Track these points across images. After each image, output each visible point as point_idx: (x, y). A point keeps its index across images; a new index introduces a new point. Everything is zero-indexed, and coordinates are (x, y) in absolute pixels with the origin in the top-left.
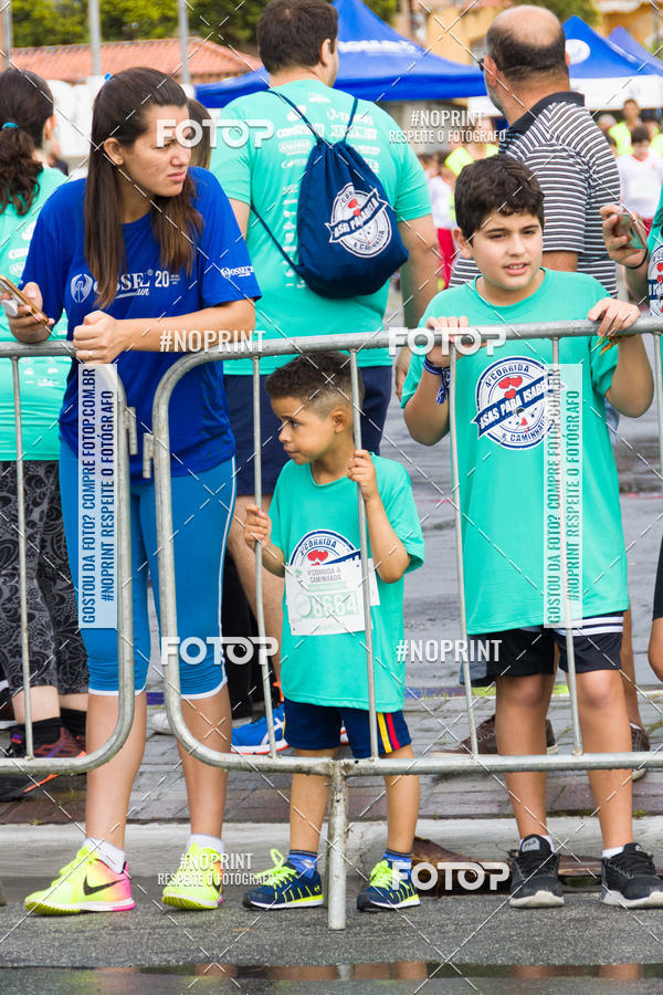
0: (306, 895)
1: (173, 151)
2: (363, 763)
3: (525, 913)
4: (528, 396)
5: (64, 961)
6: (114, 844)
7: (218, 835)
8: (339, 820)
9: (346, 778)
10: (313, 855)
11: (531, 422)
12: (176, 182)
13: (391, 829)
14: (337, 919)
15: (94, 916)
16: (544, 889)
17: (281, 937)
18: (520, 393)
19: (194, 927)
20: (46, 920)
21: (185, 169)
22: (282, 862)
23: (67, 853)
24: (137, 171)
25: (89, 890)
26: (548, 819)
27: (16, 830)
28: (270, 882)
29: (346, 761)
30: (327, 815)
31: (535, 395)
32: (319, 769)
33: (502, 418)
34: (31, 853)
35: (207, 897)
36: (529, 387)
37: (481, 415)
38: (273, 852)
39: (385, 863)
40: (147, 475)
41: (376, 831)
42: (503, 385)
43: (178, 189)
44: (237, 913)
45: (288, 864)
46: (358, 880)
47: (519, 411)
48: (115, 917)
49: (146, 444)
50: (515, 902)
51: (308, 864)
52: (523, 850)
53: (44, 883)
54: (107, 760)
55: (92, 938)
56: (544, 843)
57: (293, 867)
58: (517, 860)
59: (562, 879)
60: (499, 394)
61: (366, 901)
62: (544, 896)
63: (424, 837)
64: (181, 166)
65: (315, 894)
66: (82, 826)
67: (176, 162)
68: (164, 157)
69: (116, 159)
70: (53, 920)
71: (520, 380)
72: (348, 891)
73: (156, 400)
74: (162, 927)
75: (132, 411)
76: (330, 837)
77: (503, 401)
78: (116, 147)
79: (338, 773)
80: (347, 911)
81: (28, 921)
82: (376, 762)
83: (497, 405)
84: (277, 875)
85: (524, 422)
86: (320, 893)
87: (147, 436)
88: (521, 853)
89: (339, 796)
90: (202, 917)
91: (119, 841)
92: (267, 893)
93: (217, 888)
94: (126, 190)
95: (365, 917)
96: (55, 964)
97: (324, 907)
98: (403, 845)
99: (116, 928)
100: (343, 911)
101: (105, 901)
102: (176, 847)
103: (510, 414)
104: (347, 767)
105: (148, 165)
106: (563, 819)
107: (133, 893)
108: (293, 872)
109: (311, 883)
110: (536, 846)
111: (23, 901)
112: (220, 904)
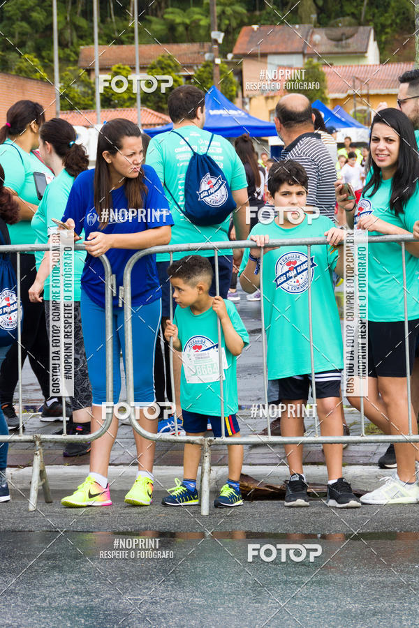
0: (191, 499)
1: (134, 158)
2: (218, 439)
3: (291, 509)
4: (299, 270)
5: (79, 529)
6: (103, 475)
7: (151, 471)
8: (207, 465)
9: (210, 446)
10: (194, 481)
11: (301, 281)
12: (135, 172)
13: (230, 470)
14: (205, 511)
16: (300, 498)
17: (179, 519)
18: (296, 268)
19: (139, 513)
20: (71, 509)
21: (140, 166)
22: (180, 483)
23: (80, 479)
24: (117, 166)
25: (91, 496)
26: (304, 466)
27: (57, 468)
28: (174, 494)
29: (210, 438)
30: (201, 463)
31: (302, 269)
32: (198, 441)
33: (287, 280)
34: (65, 478)
35: (145, 500)
36: (300, 265)
37: (278, 278)
38: (176, 479)
39: (227, 485)
40: (120, 305)
41: (222, 471)
42: (288, 264)
43: (136, 175)
44: (158, 508)
45: (182, 485)
46: (215, 492)
47: (295, 276)
48: (102, 509)
49: (120, 291)
50: (286, 504)
51: (192, 485)
52: (292, 480)
53: (70, 493)
54: (100, 436)
55: (92, 518)
56: (301, 477)
57: (185, 487)
58: (288, 485)
59: (309, 494)
60: (286, 268)
61: (218, 503)
62: (300, 502)
63: (245, 473)
64: (138, 164)
65: (195, 499)
66: (89, 466)
67: (135, 162)
68: (130, 160)
69: (108, 161)
70: (74, 509)
71: (295, 262)
72: (210, 498)
73: (125, 272)
74: (124, 513)
75: (114, 276)
76: (202, 473)
77: (288, 272)
78: (108, 155)
79: (206, 444)
80: (210, 507)
81: (63, 510)
82: (224, 439)
83: (285, 274)
84: (178, 490)
85: (298, 281)
86: (197, 499)
87: (121, 287)
88: (290, 482)
89: (207, 454)
90: (143, 509)
91: (105, 474)
92: (173, 499)
93: (150, 496)
94: (113, 175)
95: (218, 510)
96: (75, 530)
97: (199, 505)
98: (236, 477)
99: (103, 514)
100: (208, 507)
101: (98, 501)
102: (131, 476)
103: (291, 277)
104: (210, 441)
105: (122, 164)
106: (309, 466)
107: (111, 498)
108: (185, 489)
109: (193, 494)
110: (297, 479)
112: (151, 503)
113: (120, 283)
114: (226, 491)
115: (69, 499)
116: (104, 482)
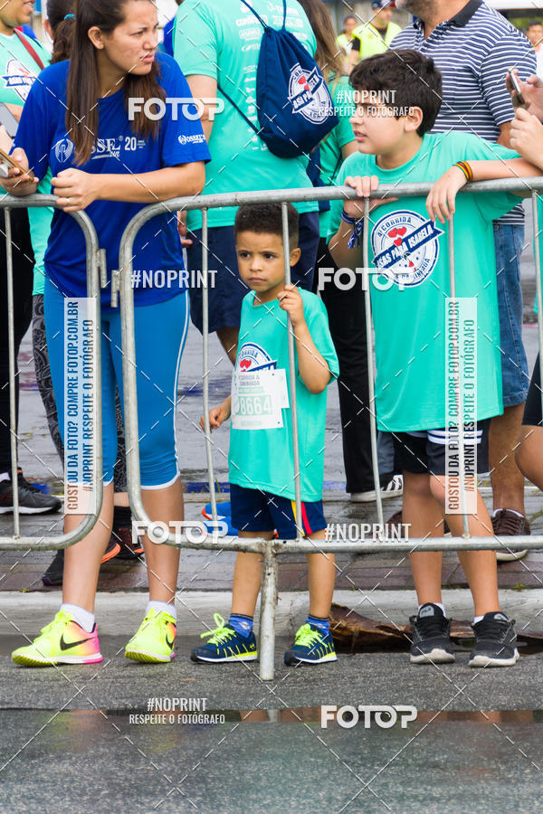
0: (243, 651)
1: (145, 38)
2: (290, 543)
3: (422, 668)
4: (412, 242)
5: (40, 705)
6: (86, 608)
7: (172, 602)
8: (270, 590)
9: (276, 555)
10: (249, 619)
11: (417, 264)
12: (147, 63)
13: (312, 598)
14: (267, 671)
15: (68, 667)
16: (438, 647)
17: (220, 685)
18: (406, 240)
19: (149, 677)
20: (28, 670)
22: (223, 624)
23: (47, 616)
24: (115, 54)
25: (64, 646)
27: (8, 597)
28: (212, 641)
29: (276, 541)
31: (418, 241)
32: (254, 548)
33: (393, 262)
34: (20, 615)
35: (161, 651)
36: (413, 235)
38: (216, 616)
39: (308, 626)
40: (114, 304)
41: (299, 600)
42: (392, 234)
43: (148, 69)
44: (186, 667)
45: (226, 626)
46: (286, 639)
47: (406, 255)
48: (86, 669)
49: (114, 279)
50: (414, 659)
51: (245, 626)
52: (421, 616)
54: (80, 539)
55: (65, 685)
56: (438, 610)
57: (231, 628)
58: (416, 625)
59: (455, 640)
60: (389, 242)
61: (291, 656)
62: (439, 653)
63: (342, 605)
64: (150, 49)
65: (250, 650)
66: (60, 593)
67: (147, 46)
68: (138, 42)
69: (98, 44)
70: (34, 670)
71: (404, 230)
72: (277, 648)
73: (122, 243)
74: (124, 677)
75: (103, 251)
76: (263, 603)
77: (393, 248)
78: (98, 34)
79: (269, 551)
80: (276, 665)
81: (14, 671)
82: (301, 543)
84: (220, 634)
85: (411, 264)
86: (254, 650)
87: (115, 273)
88: (419, 619)
89: (270, 570)
90: (158, 669)
91: (90, 607)
92: (212, 650)
93: (170, 645)
94: (104, 71)
95: (289, 671)
96: (33, 706)
97: (257, 662)
98: (322, 611)
99: (85, 678)
100: (272, 664)
101: (78, 655)
102: (139, 611)
103: (399, 258)
104: (277, 546)
105: (125, 49)
108: (232, 632)
109: (246, 641)
110: (431, 613)
111: (10, 655)
112: (173, 659)
113: (113, 263)
114: (306, 636)
115: (24, 652)
116: (87, 620)
